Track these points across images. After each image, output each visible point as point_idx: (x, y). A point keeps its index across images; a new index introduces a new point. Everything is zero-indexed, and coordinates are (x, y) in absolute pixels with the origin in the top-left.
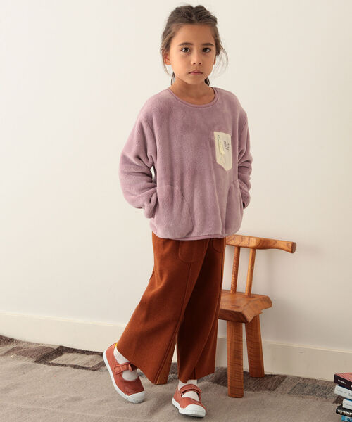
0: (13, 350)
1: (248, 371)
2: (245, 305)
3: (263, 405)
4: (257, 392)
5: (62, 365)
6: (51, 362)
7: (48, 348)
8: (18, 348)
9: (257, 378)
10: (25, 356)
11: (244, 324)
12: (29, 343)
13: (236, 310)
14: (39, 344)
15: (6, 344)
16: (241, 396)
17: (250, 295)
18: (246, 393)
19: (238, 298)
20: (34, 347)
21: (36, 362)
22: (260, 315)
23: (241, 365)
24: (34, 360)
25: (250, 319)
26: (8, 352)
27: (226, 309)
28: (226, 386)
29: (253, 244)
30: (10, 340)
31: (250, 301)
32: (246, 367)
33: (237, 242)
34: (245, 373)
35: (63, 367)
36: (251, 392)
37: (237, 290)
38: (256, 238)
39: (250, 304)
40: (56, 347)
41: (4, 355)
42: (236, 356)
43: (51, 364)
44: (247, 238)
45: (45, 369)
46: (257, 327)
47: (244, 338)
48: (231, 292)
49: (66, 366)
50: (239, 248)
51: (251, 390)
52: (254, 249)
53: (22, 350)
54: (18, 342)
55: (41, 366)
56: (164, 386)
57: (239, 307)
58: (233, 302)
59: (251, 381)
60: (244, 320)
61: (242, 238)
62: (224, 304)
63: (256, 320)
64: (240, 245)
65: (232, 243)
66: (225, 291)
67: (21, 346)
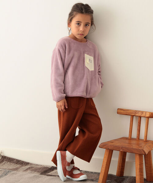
0: (29, 168)
2: (144, 146)
5: (54, 176)
6: (48, 174)
7: (47, 168)
8: (32, 167)
10: (35, 171)
11: (144, 155)
12: (37, 165)
13: (140, 148)
14: (42, 165)
17: (146, 141)
19: (141, 142)
20: (39, 167)
21: (41, 174)
22: (151, 151)
24: (40, 173)
25: (147, 153)
26: (27, 169)
29: (148, 115)
30: (27, 164)
31: (146, 144)
32: (145, 177)
33: (139, 114)
34: (144, 179)
35: (54, 177)
37: (140, 138)
38: (149, 112)
39: (147, 145)
40: (50, 167)
41: (25, 171)
43: (48, 175)
44: (145, 113)
45: (45, 178)
46: (150, 157)
48: (137, 139)
49: (55, 176)
50: (140, 117)
52: (148, 118)
53: (34, 168)
54: (31, 164)
55: (44, 176)
58: (138, 144)
60: (144, 153)
61: (142, 112)
62: (134, 145)
63: (150, 153)
64: (141, 116)
65: (137, 115)
66: (134, 139)
67: (33, 166)
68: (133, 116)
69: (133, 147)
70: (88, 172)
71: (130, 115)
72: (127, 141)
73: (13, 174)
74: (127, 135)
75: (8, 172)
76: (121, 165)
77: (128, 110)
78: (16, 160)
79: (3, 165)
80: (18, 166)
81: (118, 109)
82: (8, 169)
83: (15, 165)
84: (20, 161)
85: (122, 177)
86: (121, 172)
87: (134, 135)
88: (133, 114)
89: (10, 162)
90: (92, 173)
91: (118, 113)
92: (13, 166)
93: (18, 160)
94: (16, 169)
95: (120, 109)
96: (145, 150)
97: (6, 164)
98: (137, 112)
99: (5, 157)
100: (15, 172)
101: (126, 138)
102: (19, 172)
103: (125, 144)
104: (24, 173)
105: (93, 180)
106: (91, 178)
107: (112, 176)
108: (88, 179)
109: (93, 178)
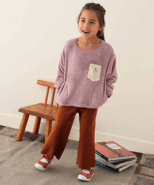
2: (54, 113)
19: (53, 108)
33: (54, 86)
37: (53, 105)
48: (51, 106)
50: (55, 89)
57: (51, 114)
65: (52, 86)
66: (48, 105)
68: (49, 87)
69: (45, 114)
70: (11, 128)
71: (47, 86)
72: (43, 107)
74: (43, 102)
77: (46, 82)
81: (38, 80)
85: (37, 135)
86: (36, 131)
87: (49, 102)
88: (49, 86)
90: (14, 129)
91: (38, 83)
95: (40, 81)
96: (54, 116)
98: (53, 84)
101: (42, 105)
103: (39, 110)
105: (12, 136)
106: (11, 134)
107: (28, 133)
108: (9, 135)
109: (13, 134)
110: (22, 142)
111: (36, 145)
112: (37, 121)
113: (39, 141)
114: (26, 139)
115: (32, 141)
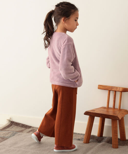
0: (31, 130)
1: (120, 138)
2: (118, 113)
3: (126, 151)
4: (123, 146)
8: (33, 130)
9: (123, 141)
11: (118, 121)
13: (115, 115)
15: (29, 128)
16: (117, 148)
17: (120, 109)
18: (119, 146)
19: (116, 110)
22: (124, 117)
23: (117, 136)
25: (120, 118)
26: (30, 131)
27: (111, 115)
28: (112, 144)
29: (121, 90)
30: (30, 127)
31: (120, 112)
32: (119, 137)
33: (115, 89)
34: (119, 139)
36: (121, 146)
37: (115, 108)
38: (122, 88)
41: (28, 132)
42: (115, 132)
44: (119, 88)
46: (123, 122)
47: (118, 126)
48: (113, 108)
50: (116, 92)
51: (121, 145)
52: (121, 92)
54: (33, 127)
56: (88, 144)
57: (116, 114)
58: (114, 112)
59: (121, 142)
60: (118, 119)
61: (117, 88)
62: (110, 113)
63: (122, 119)
64: (116, 90)
66: (111, 108)
67: (35, 129)
68: (110, 91)
69: (110, 114)
71: (107, 90)
72: (106, 110)
73: (19, 134)
74: (106, 105)
75: (16, 133)
76: (101, 128)
77: (106, 86)
78: (22, 124)
79: (11, 128)
80: (23, 129)
81: (99, 85)
82: (16, 131)
83: (21, 128)
84: (25, 125)
85: (102, 138)
86: (101, 134)
87: (111, 105)
88: (110, 89)
89: (17, 126)
90: (79, 134)
91: (99, 88)
92: (19, 129)
93: (23, 124)
94: (22, 131)
95: (100, 85)
96: (119, 116)
97: (14, 128)
98: (113, 88)
99: (13, 122)
100: (21, 133)
101: (105, 108)
102: (24, 133)
103: (104, 112)
104: (28, 134)
105: (79, 140)
106: (78, 138)
107: (94, 137)
108: (76, 139)
109: (80, 138)
110: (90, 144)
111: (104, 145)
112: (101, 124)
113: (106, 142)
114: (93, 141)
115: (99, 143)
